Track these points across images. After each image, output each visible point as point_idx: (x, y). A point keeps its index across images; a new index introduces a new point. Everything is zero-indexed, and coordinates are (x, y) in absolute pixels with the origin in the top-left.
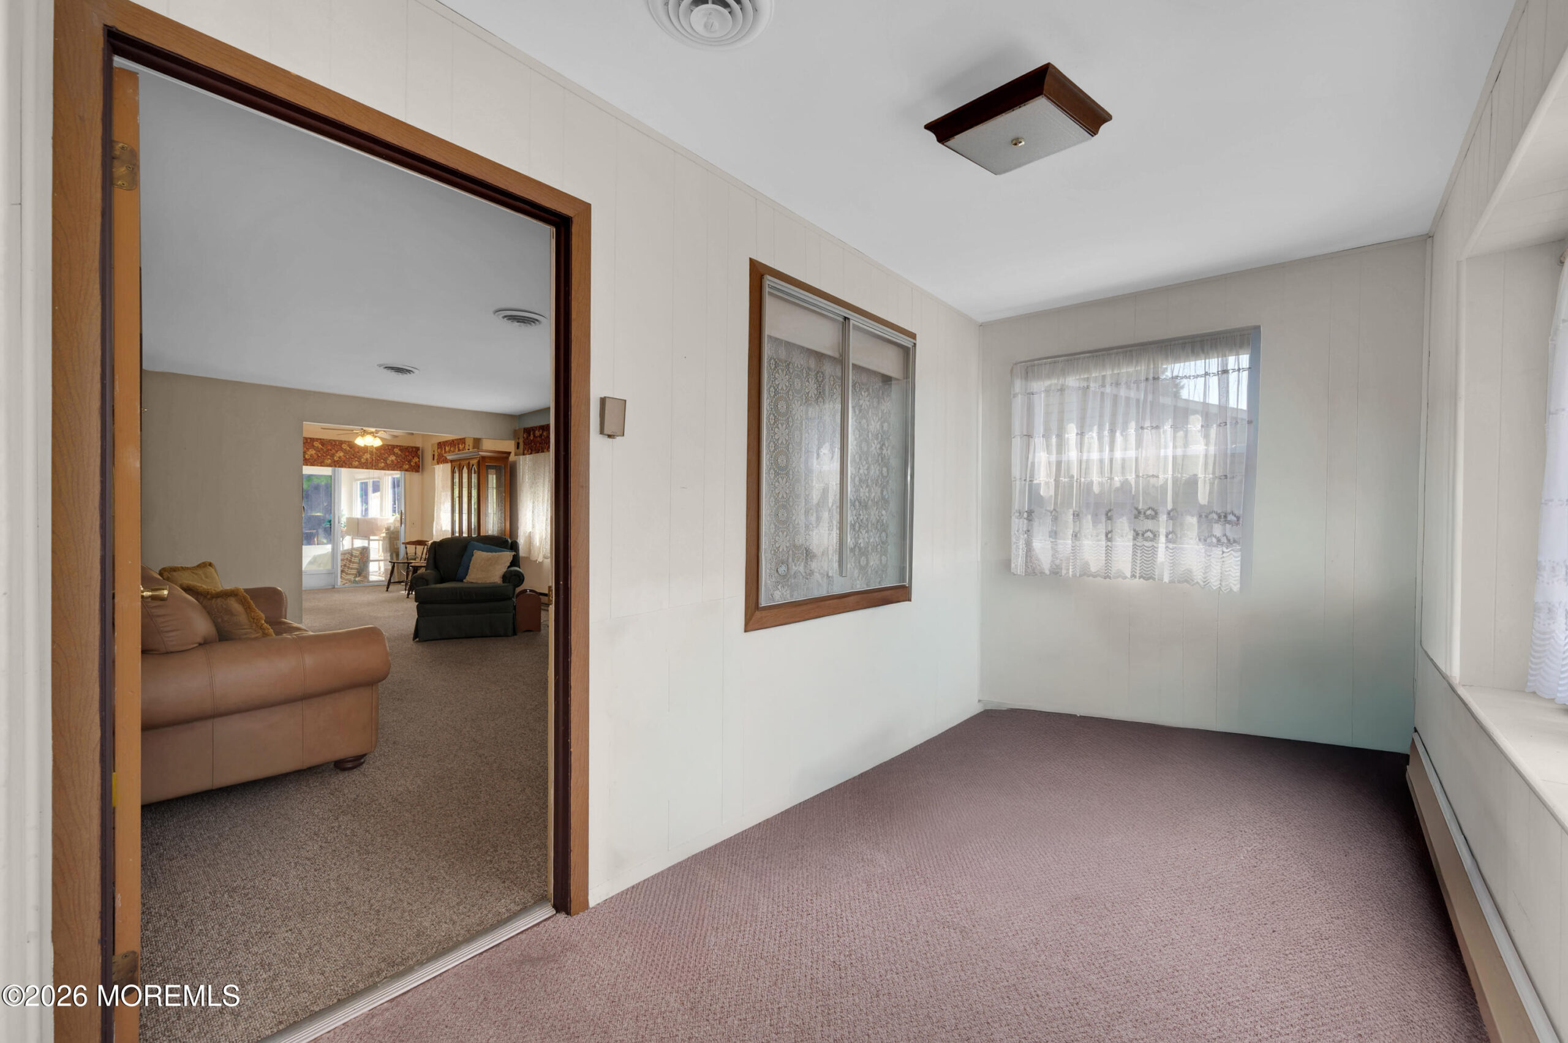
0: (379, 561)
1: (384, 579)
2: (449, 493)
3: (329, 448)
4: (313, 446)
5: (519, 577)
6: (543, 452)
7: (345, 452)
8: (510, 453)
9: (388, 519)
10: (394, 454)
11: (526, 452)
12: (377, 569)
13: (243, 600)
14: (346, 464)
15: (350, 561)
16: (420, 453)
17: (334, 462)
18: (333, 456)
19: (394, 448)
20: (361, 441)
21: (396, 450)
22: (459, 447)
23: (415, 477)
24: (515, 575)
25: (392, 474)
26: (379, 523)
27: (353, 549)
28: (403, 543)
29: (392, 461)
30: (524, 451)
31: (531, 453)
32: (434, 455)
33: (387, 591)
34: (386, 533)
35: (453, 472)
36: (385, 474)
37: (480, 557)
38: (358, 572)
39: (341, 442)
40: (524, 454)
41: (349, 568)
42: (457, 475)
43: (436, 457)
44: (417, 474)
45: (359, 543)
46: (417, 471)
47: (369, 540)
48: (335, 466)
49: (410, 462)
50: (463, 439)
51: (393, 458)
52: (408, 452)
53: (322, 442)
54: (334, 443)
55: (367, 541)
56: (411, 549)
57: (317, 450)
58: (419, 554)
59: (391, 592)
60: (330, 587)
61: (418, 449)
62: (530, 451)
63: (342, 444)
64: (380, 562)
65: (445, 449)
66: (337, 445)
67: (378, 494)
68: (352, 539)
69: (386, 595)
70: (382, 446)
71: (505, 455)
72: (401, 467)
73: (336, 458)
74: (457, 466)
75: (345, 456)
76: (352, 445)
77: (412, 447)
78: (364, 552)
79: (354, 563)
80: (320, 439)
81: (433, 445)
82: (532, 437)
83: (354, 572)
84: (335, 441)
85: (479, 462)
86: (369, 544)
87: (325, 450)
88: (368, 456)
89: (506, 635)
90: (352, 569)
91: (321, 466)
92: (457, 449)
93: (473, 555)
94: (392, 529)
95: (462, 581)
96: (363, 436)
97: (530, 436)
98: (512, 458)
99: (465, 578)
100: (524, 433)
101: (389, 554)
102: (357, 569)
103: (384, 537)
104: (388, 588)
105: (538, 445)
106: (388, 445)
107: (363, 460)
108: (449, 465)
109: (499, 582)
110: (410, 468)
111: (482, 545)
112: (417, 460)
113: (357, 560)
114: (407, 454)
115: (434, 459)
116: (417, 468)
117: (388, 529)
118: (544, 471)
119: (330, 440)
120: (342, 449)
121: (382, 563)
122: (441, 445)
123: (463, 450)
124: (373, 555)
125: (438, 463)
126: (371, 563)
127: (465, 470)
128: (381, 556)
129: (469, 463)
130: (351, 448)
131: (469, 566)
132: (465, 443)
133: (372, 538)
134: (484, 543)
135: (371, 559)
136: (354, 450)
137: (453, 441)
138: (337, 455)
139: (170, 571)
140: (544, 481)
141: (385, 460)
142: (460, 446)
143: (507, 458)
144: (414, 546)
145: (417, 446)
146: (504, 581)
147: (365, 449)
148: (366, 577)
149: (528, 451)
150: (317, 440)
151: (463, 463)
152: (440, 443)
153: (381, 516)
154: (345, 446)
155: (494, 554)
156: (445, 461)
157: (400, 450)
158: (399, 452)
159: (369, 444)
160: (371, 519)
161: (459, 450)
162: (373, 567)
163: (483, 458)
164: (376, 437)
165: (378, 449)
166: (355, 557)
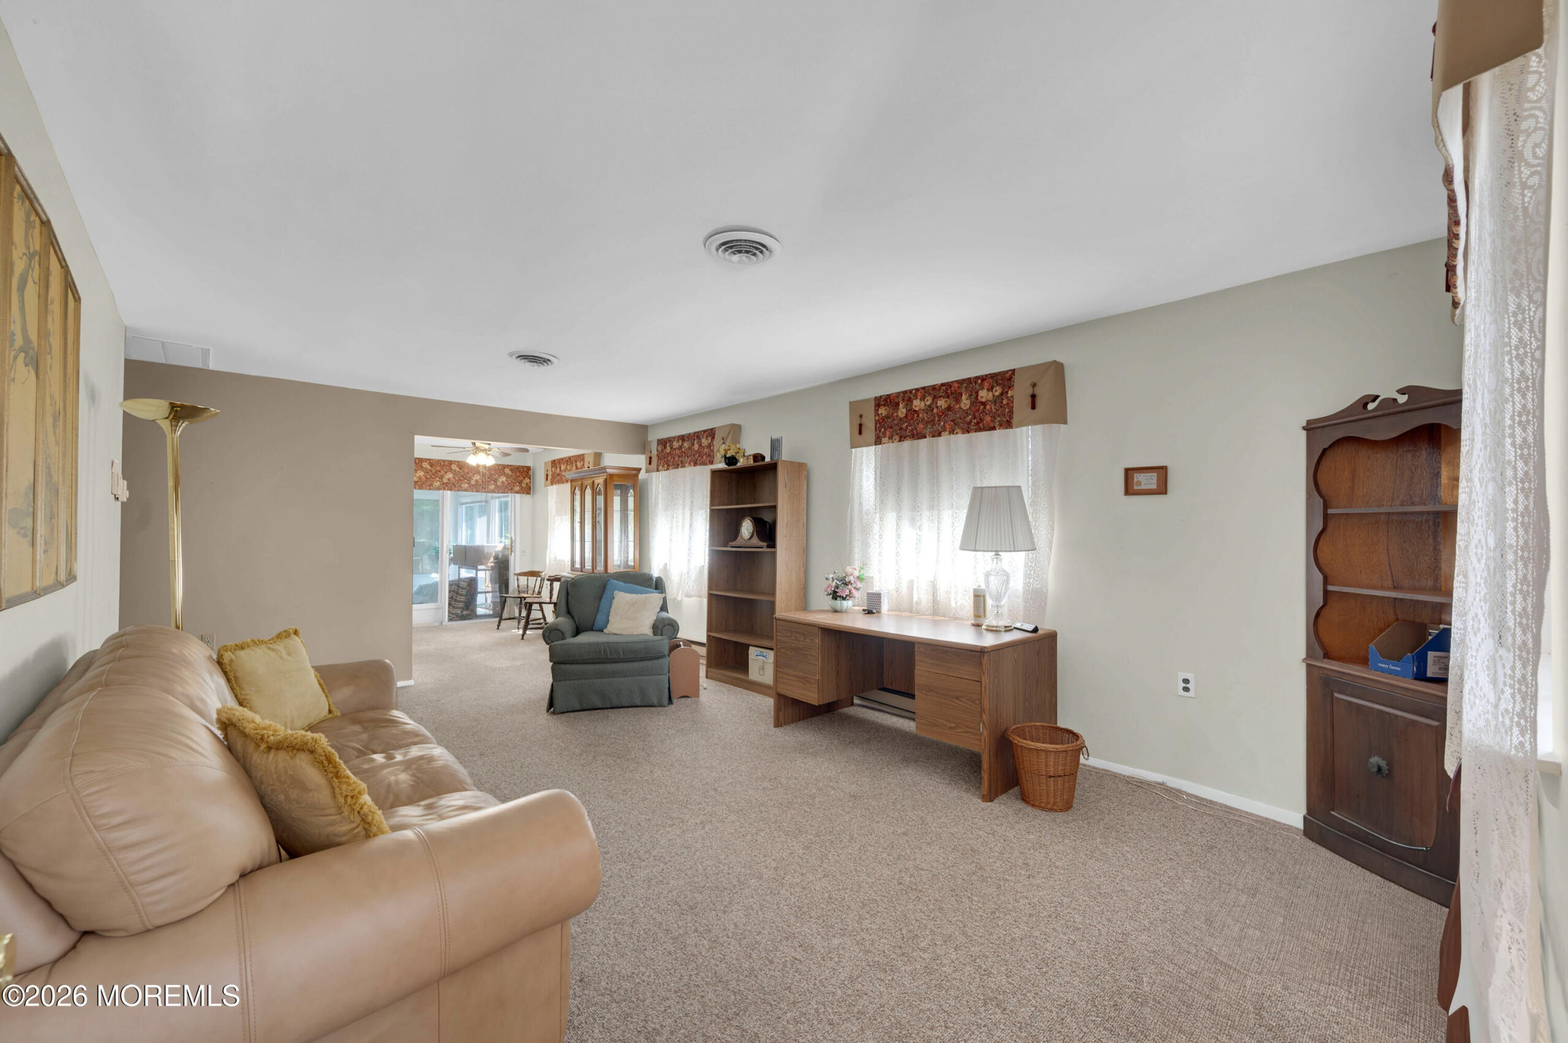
0: (486, 592)
1: (491, 612)
2: (569, 517)
3: (438, 468)
4: (421, 466)
5: (673, 626)
6: (683, 466)
7: (455, 473)
8: (639, 470)
9: (496, 546)
10: (505, 474)
11: (660, 468)
12: (484, 602)
13: (326, 763)
14: (455, 486)
15: (457, 593)
16: (531, 473)
17: (443, 484)
18: (441, 477)
19: (504, 468)
20: (473, 460)
21: (507, 471)
22: (576, 465)
23: (526, 498)
24: (668, 625)
25: (500, 497)
26: (486, 550)
27: (460, 579)
28: (515, 574)
29: (503, 483)
30: (658, 466)
31: (668, 469)
32: (547, 475)
33: (498, 629)
34: (495, 563)
35: (573, 494)
36: (492, 498)
37: (622, 598)
38: (465, 606)
39: (451, 462)
40: (658, 470)
41: (456, 600)
42: (578, 497)
43: (550, 477)
44: (529, 496)
45: (466, 573)
46: (528, 493)
47: (477, 570)
48: (445, 489)
49: (520, 483)
50: (581, 455)
51: (503, 479)
52: (520, 472)
53: (432, 463)
54: (443, 464)
55: (474, 571)
56: (523, 580)
57: (426, 471)
58: (531, 585)
59: (503, 630)
60: (438, 624)
61: (529, 468)
62: (666, 466)
63: (451, 464)
64: (487, 594)
65: (560, 467)
66: (446, 465)
67: (485, 518)
68: (459, 568)
69: (498, 635)
70: (493, 466)
71: (635, 472)
72: (512, 489)
73: (445, 481)
74: (579, 485)
75: (454, 478)
76: (461, 465)
77: (523, 467)
78: (472, 583)
79: (461, 595)
80: (429, 460)
81: (546, 463)
82: (668, 450)
83: (461, 605)
84: (444, 461)
85: (606, 481)
86: (477, 575)
87: (434, 471)
88: (477, 477)
89: (661, 705)
90: (459, 602)
91: (430, 489)
92: (574, 467)
93: (614, 598)
94: (500, 556)
95: (602, 631)
96: (475, 454)
97: (665, 448)
98: (642, 475)
99: (606, 627)
100: (658, 445)
101: (498, 586)
102: (465, 602)
103: (492, 567)
104: (499, 626)
105: (677, 459)
106: (498, 465)
107: (473, 482)
108: (567, 487)
109: (649, 634)
110: (521, 489)
111: (623, 584)
112: (528, 481)
113: (464, 592)
114: (518, 474)
115: (547, 480)
116: (527, 490)
117: (496, 558)
118: (685, 491)
119: (439, 460)
120: (451, 470)
121: (489, 596)
122: (554, 463)
123: (581, 468)
124: (481, 587)
125: (552, 484)
126: (479, 595)
127: (588, 492)
128: (488, 586)
129: (593, 482)
130: (460, 469)
131: (610, 612)
132: (583, 460)
133: (479, 567)
134: (625, 582)
135: (479, 590)
136: (463, 471)
137: (570, 458)
138: (447, 477)
139: (235, 649)
140: (684, 502)
141: (495, 481)
142: (578, 463)
143: (637, 475)
144: (526, 578)
145: (528, 465)
146: (655, 634)
147: (476, 470)
148: (474, 611)
149: (663, 466)
150: (426, 460)
151: (586, 482)
152: (554, 461)
153: (488, 542)
154: (454, 467)
155: (640, 596)
156: (561, 481)
157: (511, 470)
158: (510, 473)
159: (482, 463)
160: (478, 546)
161: (577, 468)
162: (480, 599)
163: (611, 476)
164: (488, 455)
165: (490, 469)
166: (463, 588)
